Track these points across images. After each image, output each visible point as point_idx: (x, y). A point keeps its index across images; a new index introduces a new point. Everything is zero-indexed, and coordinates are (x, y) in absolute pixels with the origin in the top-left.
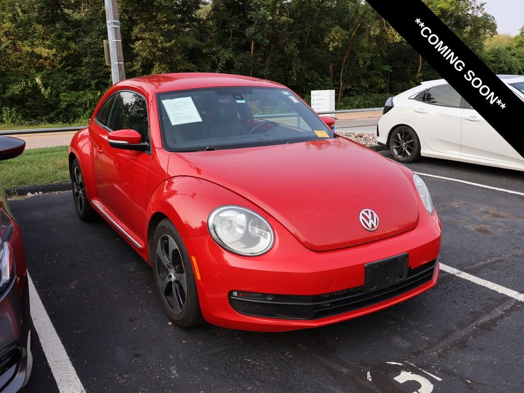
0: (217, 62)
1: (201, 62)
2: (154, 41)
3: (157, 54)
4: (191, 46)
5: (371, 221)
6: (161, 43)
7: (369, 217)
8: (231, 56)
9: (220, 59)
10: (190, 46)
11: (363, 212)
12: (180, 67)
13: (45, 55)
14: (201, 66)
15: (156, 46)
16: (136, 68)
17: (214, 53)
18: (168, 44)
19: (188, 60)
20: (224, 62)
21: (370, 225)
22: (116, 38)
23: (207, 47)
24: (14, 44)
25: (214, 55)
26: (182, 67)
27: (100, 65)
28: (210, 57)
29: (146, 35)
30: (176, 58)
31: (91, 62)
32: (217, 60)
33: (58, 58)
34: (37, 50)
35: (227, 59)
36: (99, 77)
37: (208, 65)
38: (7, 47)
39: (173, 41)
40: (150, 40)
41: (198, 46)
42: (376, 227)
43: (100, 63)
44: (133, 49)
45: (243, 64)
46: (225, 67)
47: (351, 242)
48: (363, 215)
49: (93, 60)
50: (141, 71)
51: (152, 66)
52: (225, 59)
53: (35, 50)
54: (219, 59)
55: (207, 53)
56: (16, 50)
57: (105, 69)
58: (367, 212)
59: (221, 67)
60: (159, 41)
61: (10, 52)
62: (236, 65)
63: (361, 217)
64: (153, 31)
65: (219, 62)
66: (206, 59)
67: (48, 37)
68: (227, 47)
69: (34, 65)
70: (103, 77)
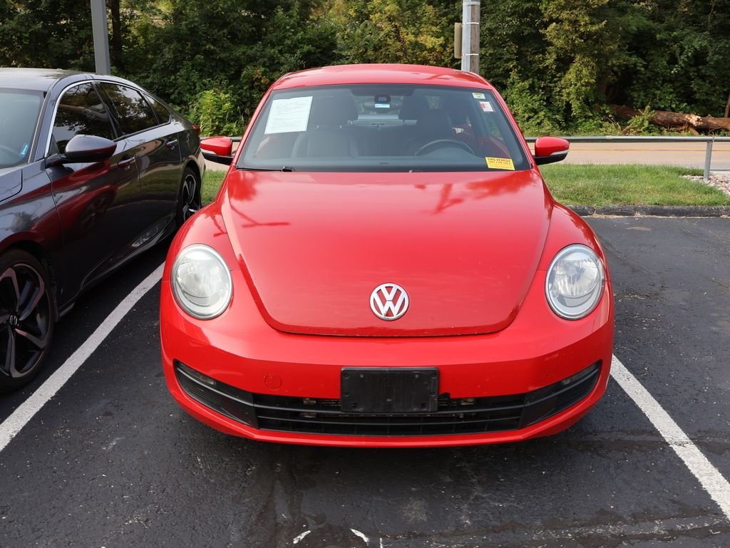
0: (677, 54)
1: (652, 55)
2: (574, 23)
3: (576, 42)
4: (634, 28)
5: (389, 304)
6: (586, 25)
7: (389, 297)
8: (705, 43)
9: (685, 49)
10: (632, 30)
11: (383, 287)
12: (612, 62)
13: (429, 45)
14: (652, 60)
15: (576, 32)
16: (548, 62)
17: (675, 40)
18: (595, 28)
19: (628, 50)
20: (690, 54)
21: (384, 310)
22: (473, 20)
23: (666, 30)
24: (397, 31)
25: (676, 43)
26: (614, 62)
27: (500, 59)
28: (668, 47)
29: (564, 15)
30: (608, 47)
31: (487, 55)
32: (678, 51)
33: (448, 49)
34: (421, 39)
35: (696, 49)
36: (496, 76)
37: (663, 59)
38: (387, 35)
39: (604, 23)
40: (570, 22)
41: (650, 29)
42: (395, 316)
43: (499, 56)
44: (544, 35)
45: (721, 57)
46: (692, 63)
47: (340, 330)
48: (380, 292)
49: (490, 52)
50: (554, 67)
51: (571, 60)
52: (692, 50)
53: (418, 39)
54: (682, 49)
55: (666, 40)
56: (398, 38)
57: (506, 65)
58: (389, 289)
59: (684, 62)
60: (582, 23)
61: (390, 42)
62: (708, 58)
63: (374, 295)
64: (575, 8)
65: (681, 54)
66: (663, 50)
67: (438, 21)
68: (701, 29)
69: (417, 58)
70: (501, 75)
